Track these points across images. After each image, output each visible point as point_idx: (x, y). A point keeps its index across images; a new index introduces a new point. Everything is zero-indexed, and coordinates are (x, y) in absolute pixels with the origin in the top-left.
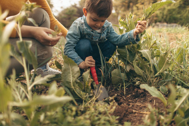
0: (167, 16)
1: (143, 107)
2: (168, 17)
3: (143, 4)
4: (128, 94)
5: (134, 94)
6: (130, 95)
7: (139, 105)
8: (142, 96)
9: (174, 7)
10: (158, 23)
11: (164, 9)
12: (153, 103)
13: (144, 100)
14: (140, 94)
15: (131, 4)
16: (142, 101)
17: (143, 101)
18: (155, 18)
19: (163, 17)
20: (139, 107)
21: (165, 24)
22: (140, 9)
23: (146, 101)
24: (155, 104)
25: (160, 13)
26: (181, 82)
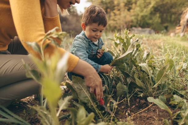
0: (141, 21)
1: (149, 117)
2: (142, 23)
3: (119, 10)
4: (132, 105)
5: (137, 105)
6: (134, 106)
7: (146, 115)
8: (145, 106)
9: (146, 14)
10: (134, 28)
11: (138, 15)
12: (157, 112)
13: (148, 110)
14: (143, 104)
15: (109, 10)
16: (146, 112)
17: (148, 112)
18: (131, 24)
19: (137, 23)
20: (146, 117)
21: (140, 29)
22: (117, 15)
23: (150, 111)
24: (159, 113)
25: (135, 19)
26: (175, 90)
